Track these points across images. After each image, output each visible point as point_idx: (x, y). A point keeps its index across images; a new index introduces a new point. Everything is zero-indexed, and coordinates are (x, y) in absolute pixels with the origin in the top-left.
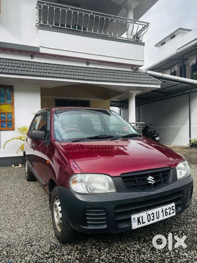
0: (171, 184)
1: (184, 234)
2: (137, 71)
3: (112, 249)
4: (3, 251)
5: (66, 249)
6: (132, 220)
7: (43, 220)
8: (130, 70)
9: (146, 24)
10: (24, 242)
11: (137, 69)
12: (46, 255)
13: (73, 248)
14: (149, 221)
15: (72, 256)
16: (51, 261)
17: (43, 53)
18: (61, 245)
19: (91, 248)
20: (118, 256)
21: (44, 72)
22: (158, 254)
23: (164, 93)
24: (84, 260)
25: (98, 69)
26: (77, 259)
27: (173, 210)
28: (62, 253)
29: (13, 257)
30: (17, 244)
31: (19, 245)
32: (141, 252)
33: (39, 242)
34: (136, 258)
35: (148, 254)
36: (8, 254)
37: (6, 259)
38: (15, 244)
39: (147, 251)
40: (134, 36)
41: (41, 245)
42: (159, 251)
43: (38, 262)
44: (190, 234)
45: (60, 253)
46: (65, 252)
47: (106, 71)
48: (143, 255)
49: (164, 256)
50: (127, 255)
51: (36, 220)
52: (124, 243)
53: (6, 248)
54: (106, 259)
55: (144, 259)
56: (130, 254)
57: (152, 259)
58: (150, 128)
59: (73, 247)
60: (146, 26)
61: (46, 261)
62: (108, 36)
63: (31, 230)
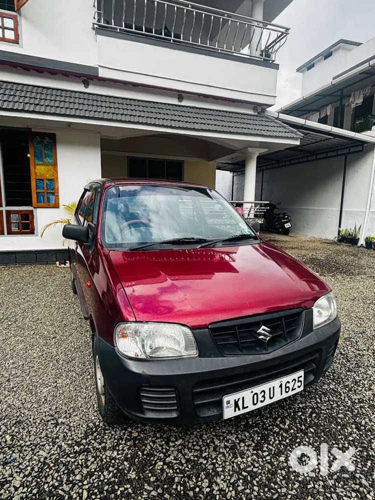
0: (301, 338)
1: (314, 415)
2: (263, 115)
3: (189, 442)
4: (7, 433)
5: (112, 435)
6: (225, 405)
7: (85, 372)
8: (251, 112)
9: (283, 30)
10: (45, 416)
11: (264, 110)
12: (76, 448)
13: (124, 434)
14: (254, 404)
15: (120, 452)
16: (81, 460)
17: (104, 78)
18: (105, 426)
19: (154, 437)
20: (196, 456)
21: (104, 112)
22: (265, 458)
23: (305, 151)
24: (137, 461)
25: (197, 108)
26: (126, 459)
27: (300, 383)
28: (103, 445)
29: (19, 448)
30: (34, 419)
31: (35, 423)
32: (237, 451)
33: (70, 417)
34: (227, 463)
35: (248, 457)
36: (13, 441)
37: (8, 451)
38: (30, 420)
39: (247, 451)
40: (262, 51)
41: (71, 425)
42: (268, 452)
43: (59, 461)
44: (325, 416)
45: (100, 444)
46: (109, 441)
47: (211, 112)
48: (239, 459)
49: (275, 463)
50: (213, 457)
51: (73, 371)
52: (212, 430)
53: (13, 428)
54: (175, 462)
55: (242, 467)
56: (219, 454)
57: (255, 470)
58: (278, 208)
59: (124, 431)
60: (285, 33)
61: (73, 460)
62: (216, 49)
63: (61, 392)
